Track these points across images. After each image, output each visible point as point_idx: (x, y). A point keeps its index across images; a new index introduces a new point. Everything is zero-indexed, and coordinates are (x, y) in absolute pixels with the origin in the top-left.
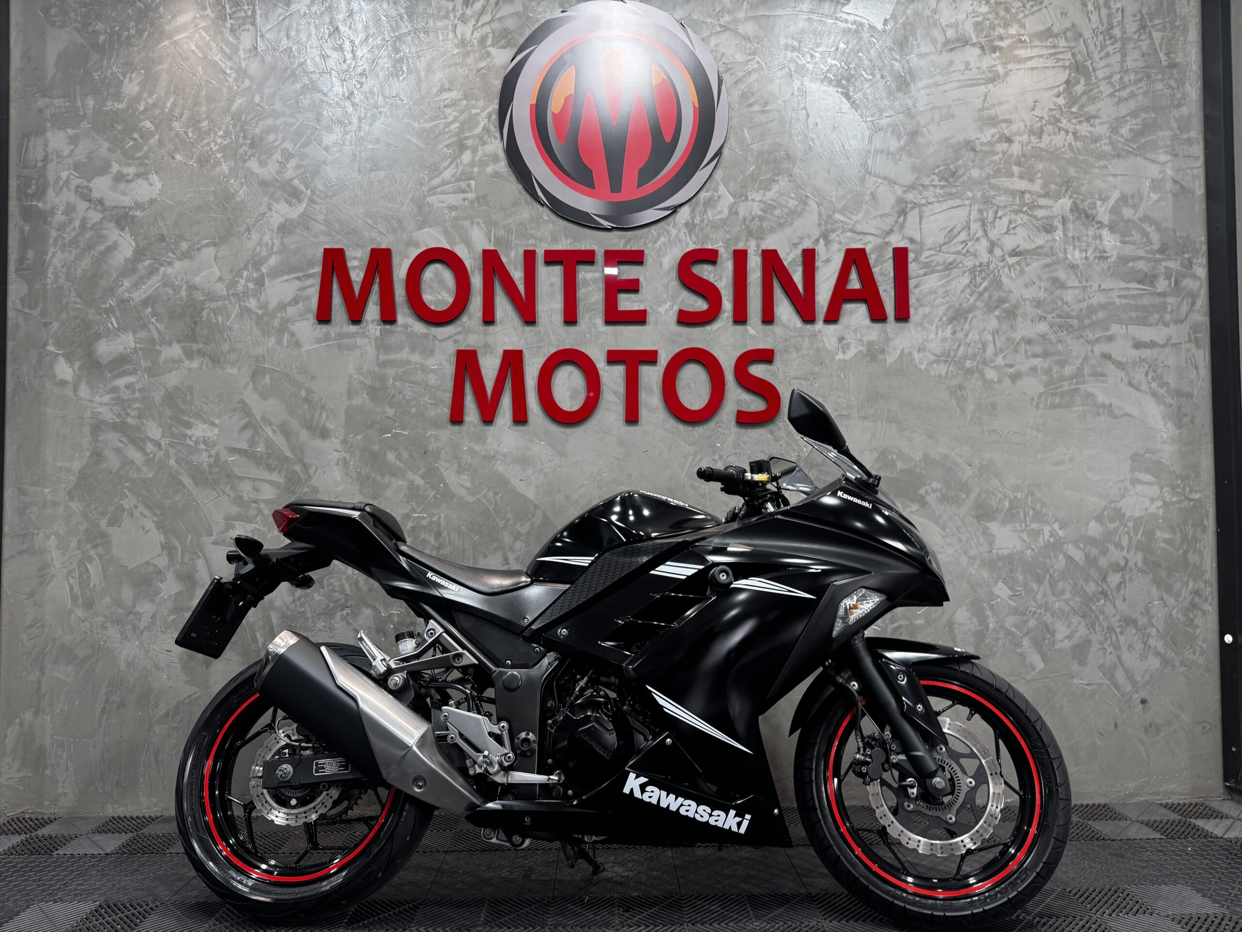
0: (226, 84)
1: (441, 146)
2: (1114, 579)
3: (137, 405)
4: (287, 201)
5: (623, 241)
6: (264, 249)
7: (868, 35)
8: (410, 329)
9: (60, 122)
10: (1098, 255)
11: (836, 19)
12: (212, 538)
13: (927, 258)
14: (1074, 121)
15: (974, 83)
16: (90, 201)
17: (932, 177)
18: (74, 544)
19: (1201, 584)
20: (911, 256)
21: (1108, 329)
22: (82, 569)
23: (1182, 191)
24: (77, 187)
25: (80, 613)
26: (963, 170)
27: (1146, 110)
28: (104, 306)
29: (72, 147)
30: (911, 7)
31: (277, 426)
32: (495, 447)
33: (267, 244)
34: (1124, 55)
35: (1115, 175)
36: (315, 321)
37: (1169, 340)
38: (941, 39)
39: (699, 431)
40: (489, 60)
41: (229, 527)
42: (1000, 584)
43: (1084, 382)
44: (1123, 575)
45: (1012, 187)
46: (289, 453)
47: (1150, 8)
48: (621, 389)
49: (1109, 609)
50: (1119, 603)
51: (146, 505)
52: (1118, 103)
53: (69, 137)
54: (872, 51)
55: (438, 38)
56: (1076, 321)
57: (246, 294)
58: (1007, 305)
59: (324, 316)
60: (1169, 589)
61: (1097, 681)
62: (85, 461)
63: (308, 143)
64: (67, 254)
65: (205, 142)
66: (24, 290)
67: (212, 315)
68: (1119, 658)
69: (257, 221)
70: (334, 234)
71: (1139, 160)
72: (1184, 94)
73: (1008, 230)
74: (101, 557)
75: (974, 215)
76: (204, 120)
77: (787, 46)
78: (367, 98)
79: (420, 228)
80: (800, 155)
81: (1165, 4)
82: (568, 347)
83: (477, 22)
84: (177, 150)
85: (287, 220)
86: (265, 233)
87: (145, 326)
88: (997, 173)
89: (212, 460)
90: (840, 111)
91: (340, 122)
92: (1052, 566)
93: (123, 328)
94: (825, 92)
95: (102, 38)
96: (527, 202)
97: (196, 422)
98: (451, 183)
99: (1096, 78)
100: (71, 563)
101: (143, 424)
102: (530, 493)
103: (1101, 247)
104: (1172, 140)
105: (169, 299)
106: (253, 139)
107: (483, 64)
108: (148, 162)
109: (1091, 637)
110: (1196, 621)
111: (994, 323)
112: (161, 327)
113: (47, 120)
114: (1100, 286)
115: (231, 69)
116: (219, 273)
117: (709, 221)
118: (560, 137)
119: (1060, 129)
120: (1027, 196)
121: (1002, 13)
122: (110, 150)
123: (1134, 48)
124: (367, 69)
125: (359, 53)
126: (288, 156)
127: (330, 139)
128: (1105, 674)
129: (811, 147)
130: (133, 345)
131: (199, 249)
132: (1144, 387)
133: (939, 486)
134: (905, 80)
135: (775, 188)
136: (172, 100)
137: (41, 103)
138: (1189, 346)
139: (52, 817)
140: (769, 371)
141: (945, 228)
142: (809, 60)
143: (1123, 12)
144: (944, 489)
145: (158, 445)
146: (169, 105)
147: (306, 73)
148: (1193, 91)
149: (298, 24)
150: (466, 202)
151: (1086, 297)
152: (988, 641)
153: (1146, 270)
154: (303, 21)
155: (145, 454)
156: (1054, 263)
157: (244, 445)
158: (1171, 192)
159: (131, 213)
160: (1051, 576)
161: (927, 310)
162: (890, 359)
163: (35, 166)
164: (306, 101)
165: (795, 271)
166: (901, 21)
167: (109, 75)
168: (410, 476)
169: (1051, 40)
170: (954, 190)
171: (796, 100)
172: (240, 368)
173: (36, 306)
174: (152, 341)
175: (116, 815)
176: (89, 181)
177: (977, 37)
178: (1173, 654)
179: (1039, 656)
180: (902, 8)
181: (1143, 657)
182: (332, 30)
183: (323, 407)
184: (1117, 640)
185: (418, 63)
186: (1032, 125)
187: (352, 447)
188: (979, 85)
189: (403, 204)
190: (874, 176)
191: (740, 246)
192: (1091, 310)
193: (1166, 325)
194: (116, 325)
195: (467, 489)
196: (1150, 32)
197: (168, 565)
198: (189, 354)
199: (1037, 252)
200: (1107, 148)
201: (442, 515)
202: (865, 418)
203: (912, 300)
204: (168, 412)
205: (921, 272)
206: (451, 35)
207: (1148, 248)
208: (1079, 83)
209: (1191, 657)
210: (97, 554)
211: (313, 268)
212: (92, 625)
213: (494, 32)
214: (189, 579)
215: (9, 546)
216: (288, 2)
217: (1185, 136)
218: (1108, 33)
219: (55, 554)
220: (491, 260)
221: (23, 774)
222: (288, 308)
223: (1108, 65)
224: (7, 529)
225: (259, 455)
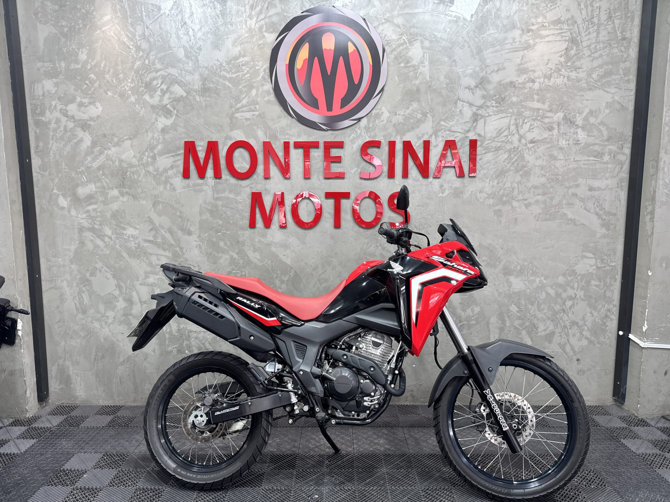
0: (131, 54)
1: (240, 87)
2: (569, 303)
3: (99, 219)
4: (164, 116)
5: (333, 137)
6: (155, 141)
7: (462, 24)
8: (228, 182)
9: (49, 75)
10: (575, 142)
11: (446, 14)
12: (139, 282)
13: (486, 144)
14: (568, 70)
15: (516, 50)
16: (67, 116)
17: (492, 101)
18: (75, 284)
19: (611, 306)
20: (479, 143)
21: (576, 181)
22: (80, 296)
23: (622, 109)
24: (61, 109)
25: (80, 316)
26: (508, 97)
27: (607, 64)
28: (79, 170)
29: (56, 88)
30: (486, 7)
31: (167, 229)
32: (271, 239)
33: (156, 139)
35: (587, 100)
36: (182, 178)
37: (607, 186)
38: (501, 25)
40: (264, 39)
41: (147, 277)
42: (513, 306)
43: (562, 208)
44: (574, 301)
45: (533, 106)
46: (173, 242)
47: (614, 6)
48: (332, 211)
49: (565, 317)
50: (570, 314)
51: (107, 267)
52: (593, 60)
53: (54, 83)
54: (464, 32)
55: (237, 27)
56: (560, 177)
57: (147, 164)
58: (526, 168)
59: (186, 174)
60: (595, 308)
61: (557, 351)
62: (77, 246)
64: (59, 144)
65: (122, 85)
66: (40, 162)
67: (132, 175)
68: (568, 340)
69: (150, 127)
70: (189, 133)
71: (601, 90)
72: (628, 55)
73: (530, 129)
74: (88, 290)
75: (513, 122)
76: (121, 74)
79: (231, 130)
81: (623, 4)
83: (257, 18)
84: (108, 90)
85: (165, 126)
86: (155, 133)
88: (526, 99)
89: (136, 245)
92: (539, 297)
93: (90, 181)
95: (66, 29)
96: (285, 116)
97: (128, 227)
98: (246, 106)
99: (582, 46)
100: (74, 293)
101: (102, 228)
102: (288, 262)
103: (576, 139)
104: (619, 80)
105: (110, 167)
106: (146, 83)
107: (261, 42)
108: (94, 96)
109: (555, 330)
110: (607, 324)
111: (518, 178)
112: (108, 181)
113: (42, 74)
114: (574, 159)
115: (132, 45)
116: (133, 154)
117: (376, 125)
118: (301, 81)
119: (561, 75)
120: (541, 111)
121: (535, 10)
122: (75, 90)
123: (603, 29)
125: (197, 36)
126: (164, 93)
128: (560, 347)
130: (95, 190)
131: (123, 141)
132: (592, 210)
133: (486, 259)
134: (481, 49)
135: (411, 108)
136: (104, 63)
137: (39, 64)
138: (617, 189)
139: (76, 406)
141: (497, 129)
143: (600, 8)
144: (488, 261)
145: (111, 238)
146: (102, 65)
147: (170, 48)
148: (633, 52)
149: (165, 21)
150: (254, 116)
151: (567, 164)
152: (505, 332)
153: (599, 151)
154: (168, 19)
155: (105, 242)
156: (552, 147)
157: (151, 238)
158: (616, 109)
159: (88, 123)
160: (538, 302)
161: (485, 171)
162: (465, 197)
163: (39, 99)
165: (420, 152)
166: (480, 15)
167: (71, 50)
168: (231, 253)
169: (560, 25)
170: (503, 108)
171: (423, 60)
172: (147, 201)
173: (46, 171)
174: (104, 187)
175: (104, 405)
176: (66, 107)
177: (520, 24)
178: (594, 339)
179: (529, 339)
180: (481, 8)
181: (580, 340)
182: (183, 24)
183: (188, 220)
184: (568, 331)
185: (228, 41)
186: (546, 73)
187: (203, 239)
188: (519, 51)
189: (223, 117)
190: (462, 101)
191: (392, 139)
192: (569, 171)
193: (607, 179)
194: (86, 180)
195: (258, 259)
196: (613, 20)
197: (120, 295)
198: (122, 194)
199: (543, 141)
200: (584, 85)
201: (247, 272)
203: (478, 167)
204: (114, 222)
205: (483, 152)
206: (244, 26)
207: (601, 139)
208: (573, 49)
209: (603, 340)
210: (86, 289)
211: (180, 151)
212: (86, 322)
213: (266, 24)
214: (130, 301)
215: (45, 286)
216: (159, 8)
217: (626, 78)
218: (591, 21)
219: (67, 289)
220: (267, 147)
221: (61, 387)
222: (168, 171)
223: (589, 39)
224: (43, 277)
225: (159, 243)
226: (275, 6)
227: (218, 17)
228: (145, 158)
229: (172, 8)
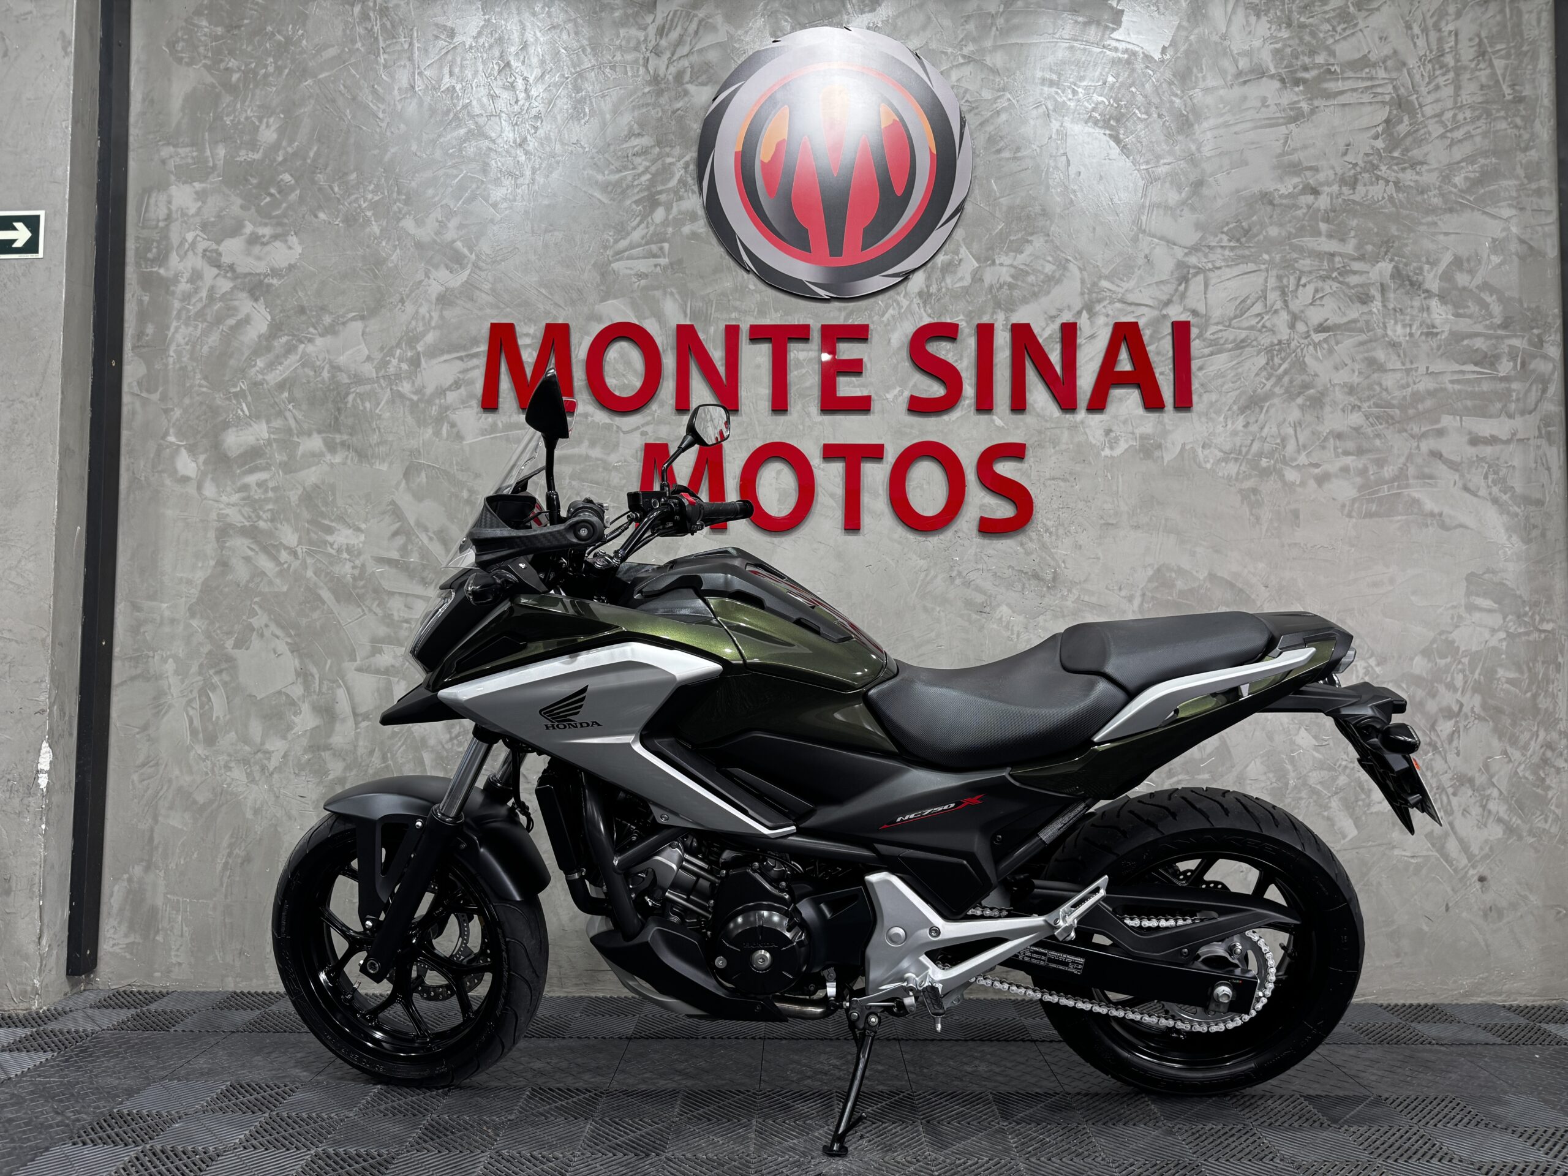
0: (378, 130)
1: (628, 202)
2: (1446, 727)
3: (270, 506)
4: (447, 267)
5: (843, 314)
6: (421, 324)
7: (1143, 66)
8: (590, 419)
9: (187, 175)
10: (1425, 330)
11: (1104, 47)
12: (356, 664)
13: (1213, 334)
14: (1395, 168)
15: (1273, 124)
16: (219, 267)
17: (1220, 236)
18: (194, 669)
19: (1554, 735)
20: (1194, 330)
21: (1438, 421)
22: (204, 699)
23: (1530, 253)
24: (205, 250)
25: (200, 750)
26: (1258, 227)
27: (1485, 154)
28: (233, 390)
29: (200, 204)
30: (1196, 31)
31: (434, 533)
33: (424, 318)
34: (1458, 88)
35: (1446, 234)
36: (479, 409)
37: (1514, 434)
38: (1232, 70)
39: (933, 542)
40: (686, 99)
41: (376, 651)
42: (1302, 731)
43: (1407, 486)
44: (1457, 722)
45: (1318, 248)
47: (1490, 31)
48: (839, 490)
49: (1439, 764)
50: (1451, 756)
51: (279, 625)
52: (1451, 146)
53: (197, 193)
54: (1147, 86)
55: (626, 73)
56: (1397, 411)
57: (398, 377)
58: (1312, 391)
59: (490, 402)
60: (1514, 741)
61: (1425, 853)
62: (209, 571)
63: (473, 198)
64: (191, 329)
65: (353, 197)
66: (142, 370)
67: (358, 401)
68: (1451, 824)
69: (411, 291)
70: (502, 306)
71: (1477, 216)
72: (1532, 134)
73: (1314, 301)
74: (225, 684)
75: (1272, 282)
76: (352, 172)
77: (1043, 81)
78: (542, 144)
79: (603, 300)
80: (1058, 210)
81: (1509, 25)
82: (776, 439)
83: (673, 55)
84: (320, 207)
85: (447, 289)
86: (421, 305)
87: (280, 414)
88: (1301, 231)
89: (356, 572)
90: (1108, 157)
91: (510, 174)
93: (256, 416)
94: (1089, 134)
95: (235, 77)
96: (729, 269)
97: (339, 527)
98: (640, 245)
99: (1423, 116)
100: (191, 691)
101: (276, 529)
103: (1429, 321)
104: (1517, 191)
105: (309, 382)
106: (408, 194)
107: (679, 104)
108: (286, 221)
110: (1548, 782)
111: (1295, 414)
112: (300, 416)
113: (172, 172)
114: (1427, 368)
115: (384, 112)
116: (367, 352)
117: (947, 289)
118: (770, 191)
119: (1378, 178)
120: (1337, 259)
121: (1307, 38)
122: (242, 207)
123: (1470, 79)
124: (543, 111)
125: (534, 92)
127: (498, 193)
128: (1433, 845)
129: (1072, 201)
130: (266, 436)
131: (344, 324)
132: (1483, 492)
134: (1187, 120)
135: (1029, 250)
136: (315, 148)
137: (166, 151)
138: (1539, 442)
139: (164, 991)
140: (1020, 470)
141: (1236, 298)
142: (1070, 96)
143: (1456, 35)
145: (294, 553)
146: (311, 154)
147: (472, 116)
148: (1544, 130)
149: (463, 59)
150: (658, 268)
151: (1410, 380)
152: (1288, 801)
153: (1484, 347)
154: (469, 56)
155: (279, 564)
156: (1371, 341)
157: (395, 555)
158: (1517, 254)
159: (266, 281)
161: (1214, 397)
162: (1168, 457)
163: (157, 226)
164: (470, 149)
165: (1052, 350)
166: (1183, 49)
167: (242, 120)
169: (1367, 70)
170: (1247, 252)
171: (1053, 144)
172: (391, 463)
173: (156, 391)
174: (289, 431)
175: (238, 991)
176: (219, 243)
177: (1275, 67)
178: (1519, 822)
179: (1351, 821)
180: (1184, 33)
181: (1482, 825)
182: (502, 65)
184: (1449, 802)
185: (603, 104)
186: (1344, 174)
188: (1278, 125)
189: (583, 270)
190: (1150, 235)
191: (986, 320)
192: (1417, 397)
193: (1511, 416)
194: (247, 413)
196: (1491, 60)
197: (304, 696)
198: (331, 447)
199: (1349, 327)
200: (1436, 201)
202: (1137, 527)
203: (1195, 385)
204: (306, 515)
205: (1207, 351)
206: (642, 71)
207: (1488, 322)
208: (1402, 122)
209: (1541, 825)
210: (220, 680)
211: (478, 346)
212: (214, 765)
213: (692, 67)
214: (327, 712)
215: (120, 671)
216: (452, 34)
217: (1534, 186)
218: (1438, 59)
219: (173, 680)
220: (687, 337)
221: (131, 939)
222: (448, 393)
223: (1437, 101)
224: (117, 650)
225: (412, 566)
226: (714, 28)
227: (584, 51)
228: (395, 362)
229: (480, 34)
